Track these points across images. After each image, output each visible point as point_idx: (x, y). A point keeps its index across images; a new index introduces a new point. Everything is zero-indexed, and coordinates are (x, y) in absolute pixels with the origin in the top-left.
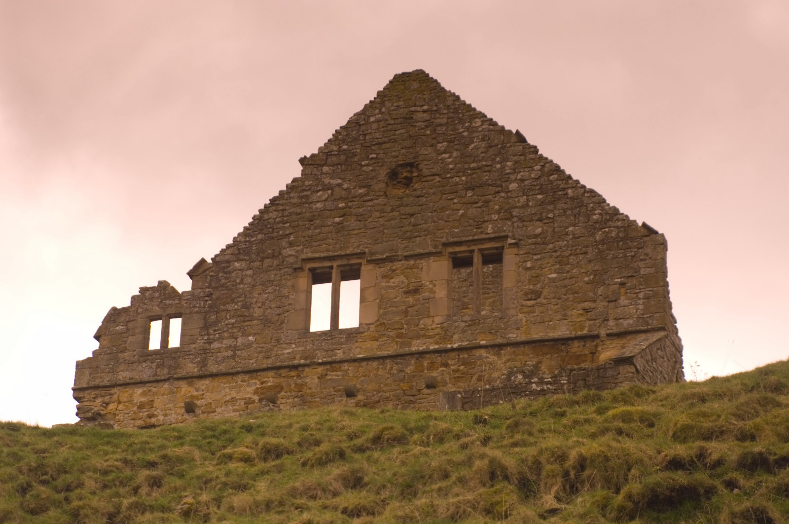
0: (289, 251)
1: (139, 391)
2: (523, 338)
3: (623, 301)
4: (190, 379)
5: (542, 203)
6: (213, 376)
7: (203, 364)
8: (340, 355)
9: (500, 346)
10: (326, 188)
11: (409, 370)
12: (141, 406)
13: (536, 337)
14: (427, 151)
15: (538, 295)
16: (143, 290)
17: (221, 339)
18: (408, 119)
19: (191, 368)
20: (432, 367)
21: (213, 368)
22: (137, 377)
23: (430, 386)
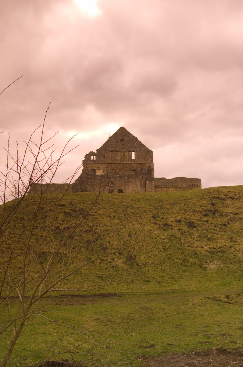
0: (108, 149)
1: (91, 165)
2: (137, 162)
3: (148, 159)
4: (97, 164)
5: (139, 146)
6: (100, 164)
7: (99, 162)
8: (116, 162)
9: (135, 163)
10: (113, 141)
11: (124, 165)
12: (91, 167)
13: (139, 162)
14: (125, 138)
15: (139, 157)
16: (90, 152)
17: (101, 159)
18: (122, 133)
19: (97, 162)
20: (127, 165)
21: (100, 163)
22: (91, 163)
23: (127, 167)
